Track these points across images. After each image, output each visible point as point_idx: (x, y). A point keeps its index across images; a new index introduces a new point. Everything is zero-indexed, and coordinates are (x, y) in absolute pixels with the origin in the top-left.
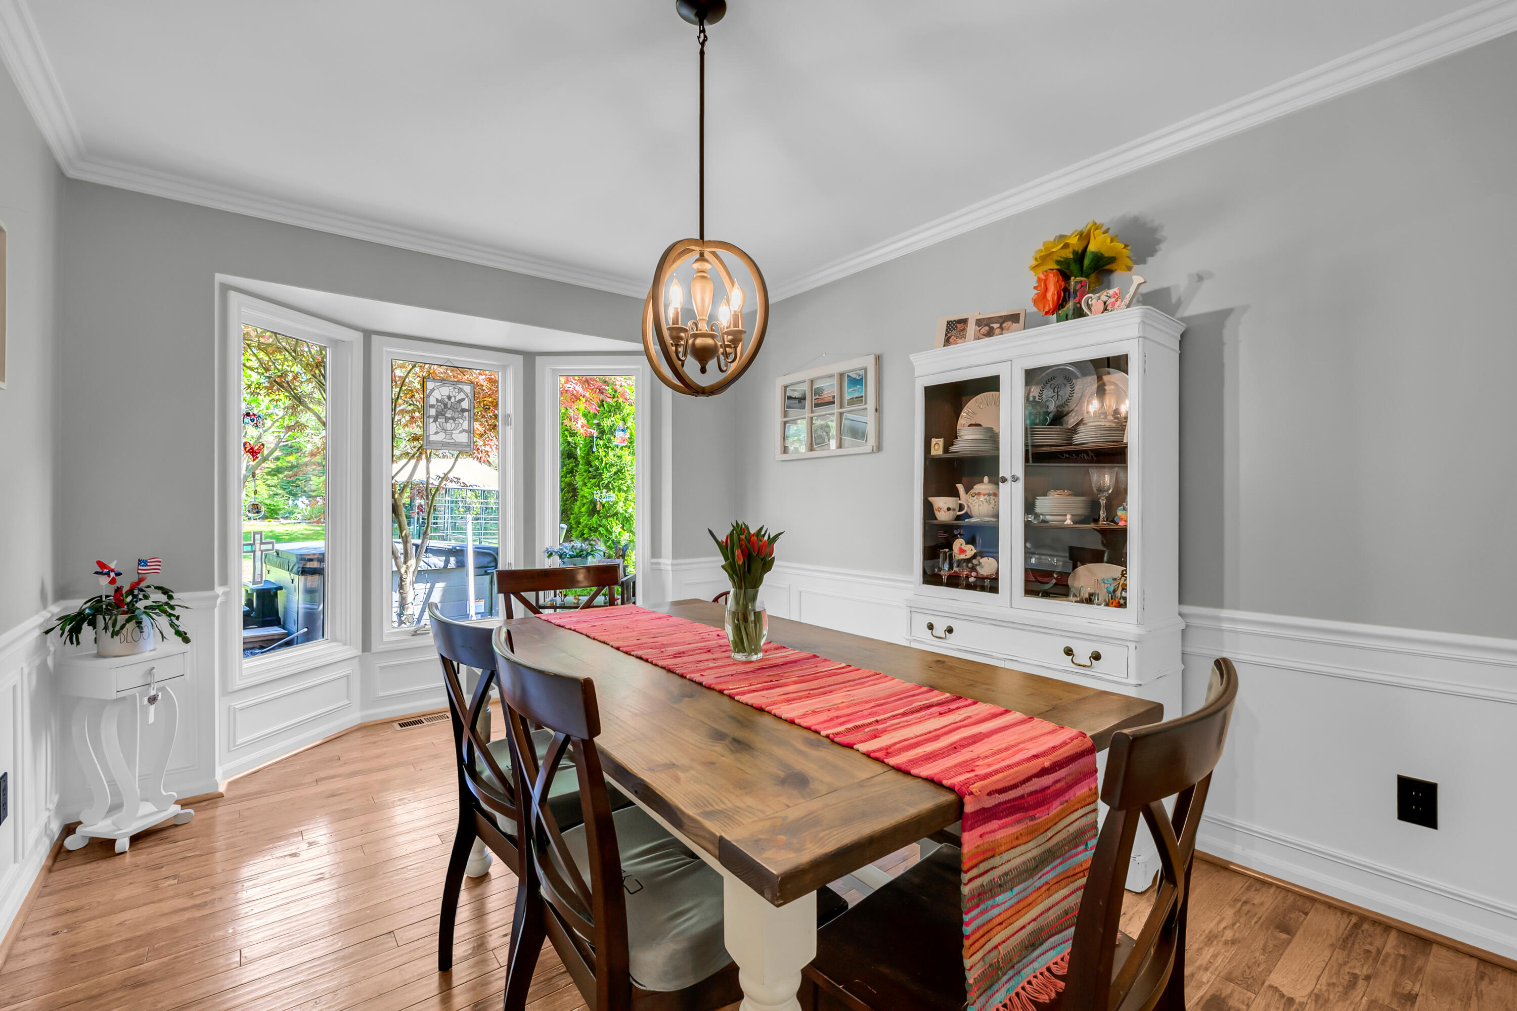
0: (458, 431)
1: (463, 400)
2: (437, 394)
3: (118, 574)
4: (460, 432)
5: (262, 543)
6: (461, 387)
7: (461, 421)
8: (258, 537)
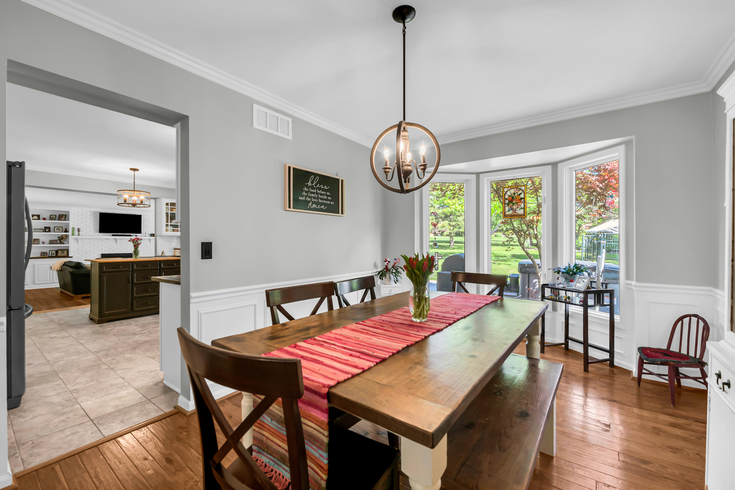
0: (519, 209)
1: (521, 194)
2: (509, 193)
3: (389, 262)
4: (520, 209)
5: (438, 256)
6: (520, 188)
7: (520, 204)
8: (437, 254)
